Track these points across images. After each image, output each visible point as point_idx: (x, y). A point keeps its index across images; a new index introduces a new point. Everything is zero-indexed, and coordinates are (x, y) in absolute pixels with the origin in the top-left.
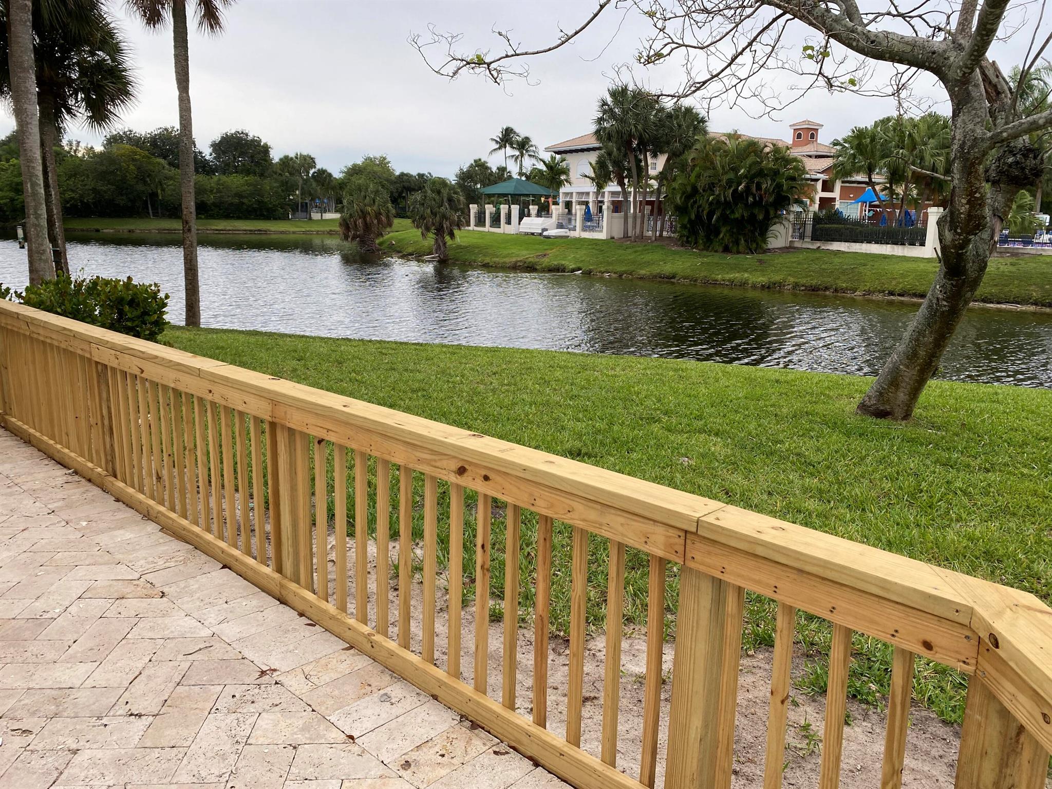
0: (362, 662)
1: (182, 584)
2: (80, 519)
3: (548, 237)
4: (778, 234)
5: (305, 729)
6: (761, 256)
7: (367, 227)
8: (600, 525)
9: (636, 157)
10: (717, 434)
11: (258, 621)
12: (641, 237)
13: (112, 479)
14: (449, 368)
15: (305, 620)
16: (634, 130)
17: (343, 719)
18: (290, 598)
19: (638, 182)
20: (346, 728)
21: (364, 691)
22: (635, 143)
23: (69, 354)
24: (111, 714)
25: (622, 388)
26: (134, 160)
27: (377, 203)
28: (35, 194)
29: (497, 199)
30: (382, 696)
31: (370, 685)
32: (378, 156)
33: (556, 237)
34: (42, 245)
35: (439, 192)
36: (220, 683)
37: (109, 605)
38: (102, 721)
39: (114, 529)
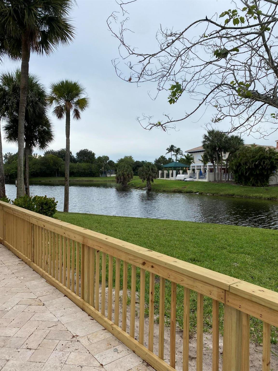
0: (108, 335)
1: (51, 301)
2: (21, 276)
3: (186, 181)
4: (272, 179)
5: (86, 360)
6: (267, 188)
7: (124, 179)
8: (193, 286)
9: (218, 153)
10: (249, 254)
11: (74, 316)
12: (221, 181)
13: (33, 263)
14: (148, 227)
15: (90, 318)
16: (216, 144)
17: (100, 357)
18: (86, 309)
19: (219, 162)
20: (100, 361)
21: (108, 347)
22: (217, 149)
23: (24, 220)
24: (21, 347)
25: (212, 236)
26: (53, 159)
27: (128, 171)
28: (21, 170)
29: (168, 169)
30: (114, 349)
31: (111, 345)
32: (129, 156)
33: (189, 181)
34: (21, 186)
35: (148, 167)
36: (59, 339)
37: (26, 307)
38: (18, 350)
39: (31, 280)
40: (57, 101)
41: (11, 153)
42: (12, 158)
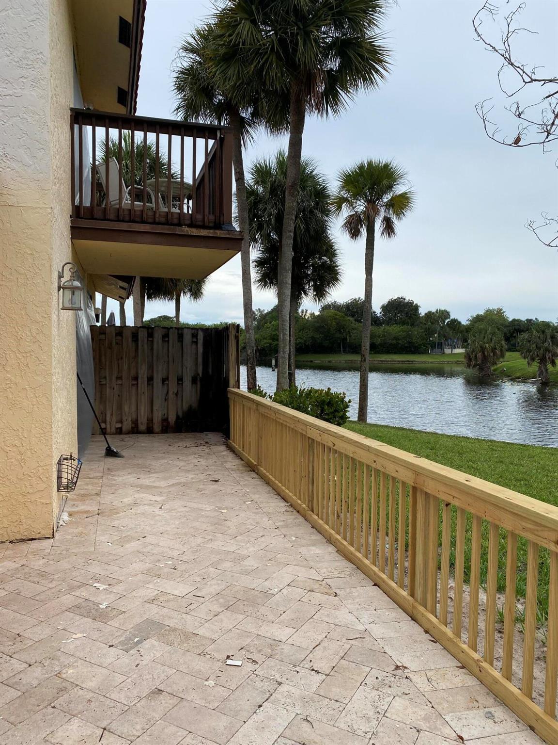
0: (471, 681)
1: (348, 590)
2: (292, 536)
5: (426, 719)
7: (485, 358)
11: (396, 628)
13: (311, 513)
14: (548, 465)
15: (428, 637)
17: (455, 721)
18: (419, 617)
20: (457, 729)
21: (472, 705)
23: (295, 432)
24: (301, 665)
26: (335, 319)
27: (493, 342)
28: (284, 339)
30: (486, 713)
31: (477, 701)
32: (496, 308)
34: (284, 370)
36: (369, 665)
37: (304, 594)
38: (296, 669)
39: (309, 545)
40: (351, 205)
41: (262, 309)
42: (264, 318)
